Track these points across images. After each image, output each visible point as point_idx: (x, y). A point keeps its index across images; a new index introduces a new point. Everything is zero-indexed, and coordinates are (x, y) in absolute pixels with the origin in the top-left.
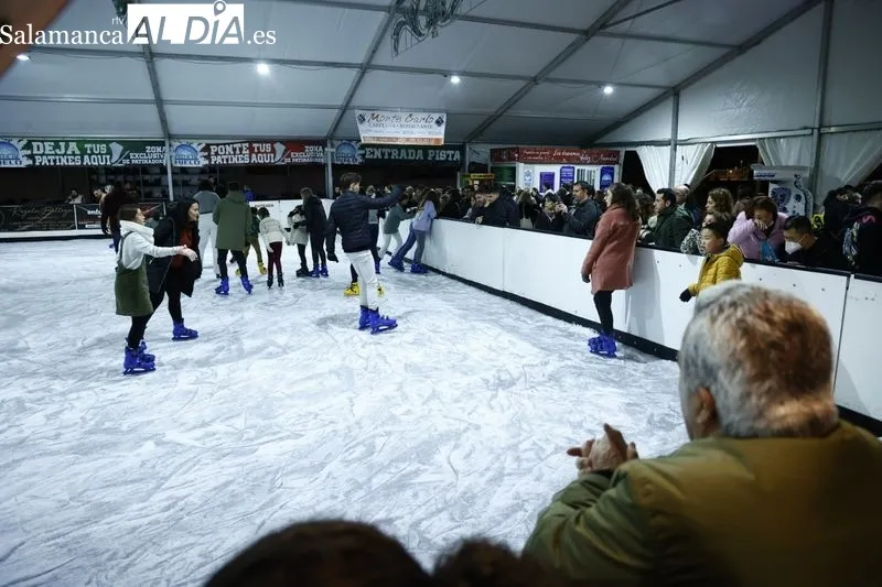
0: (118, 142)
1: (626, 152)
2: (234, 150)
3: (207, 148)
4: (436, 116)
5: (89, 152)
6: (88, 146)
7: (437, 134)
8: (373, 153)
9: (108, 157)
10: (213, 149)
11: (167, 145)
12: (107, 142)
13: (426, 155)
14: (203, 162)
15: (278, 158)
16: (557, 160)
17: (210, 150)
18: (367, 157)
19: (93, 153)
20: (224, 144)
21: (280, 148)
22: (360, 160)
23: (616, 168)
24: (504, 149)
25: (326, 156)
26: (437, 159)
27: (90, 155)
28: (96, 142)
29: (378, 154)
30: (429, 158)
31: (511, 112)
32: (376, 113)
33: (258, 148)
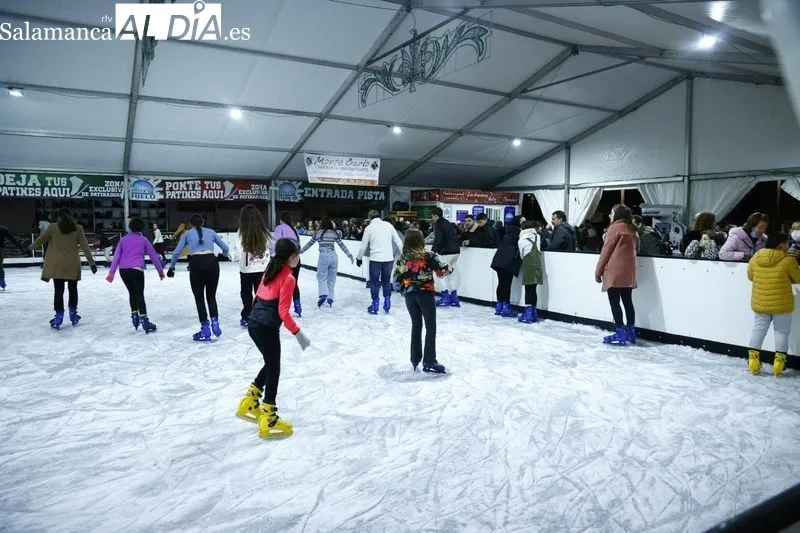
0: (78, 176)
1: (525, 195)
2: (187, 186)
3: (162, 184)
4: (372, 161)
5: (49, 184)
6: (49, 179)
7: (372, 176)
8: (311, 192)
9: (68, 189)
10: (168, 185)
11: (126, 180)
12: (68, 176)
13: (356, 195)
14: (158, 197)
15: (227, 194)
16: (470, 201)
17: (165, 186)
18: (306, 195)
19: (53, 186)
20: (179, 181)
21: (229, 186)
22: (299, 198)
23: (517, 207)
24: (424, 191)
25: (271, 194)
26: (365, 198)
27: (50, 188)
28: (57, 176)
29: (315, 193)
30: (359, 198)
31: (434, 159)
32: (322, 157)
33: (209, 185)
